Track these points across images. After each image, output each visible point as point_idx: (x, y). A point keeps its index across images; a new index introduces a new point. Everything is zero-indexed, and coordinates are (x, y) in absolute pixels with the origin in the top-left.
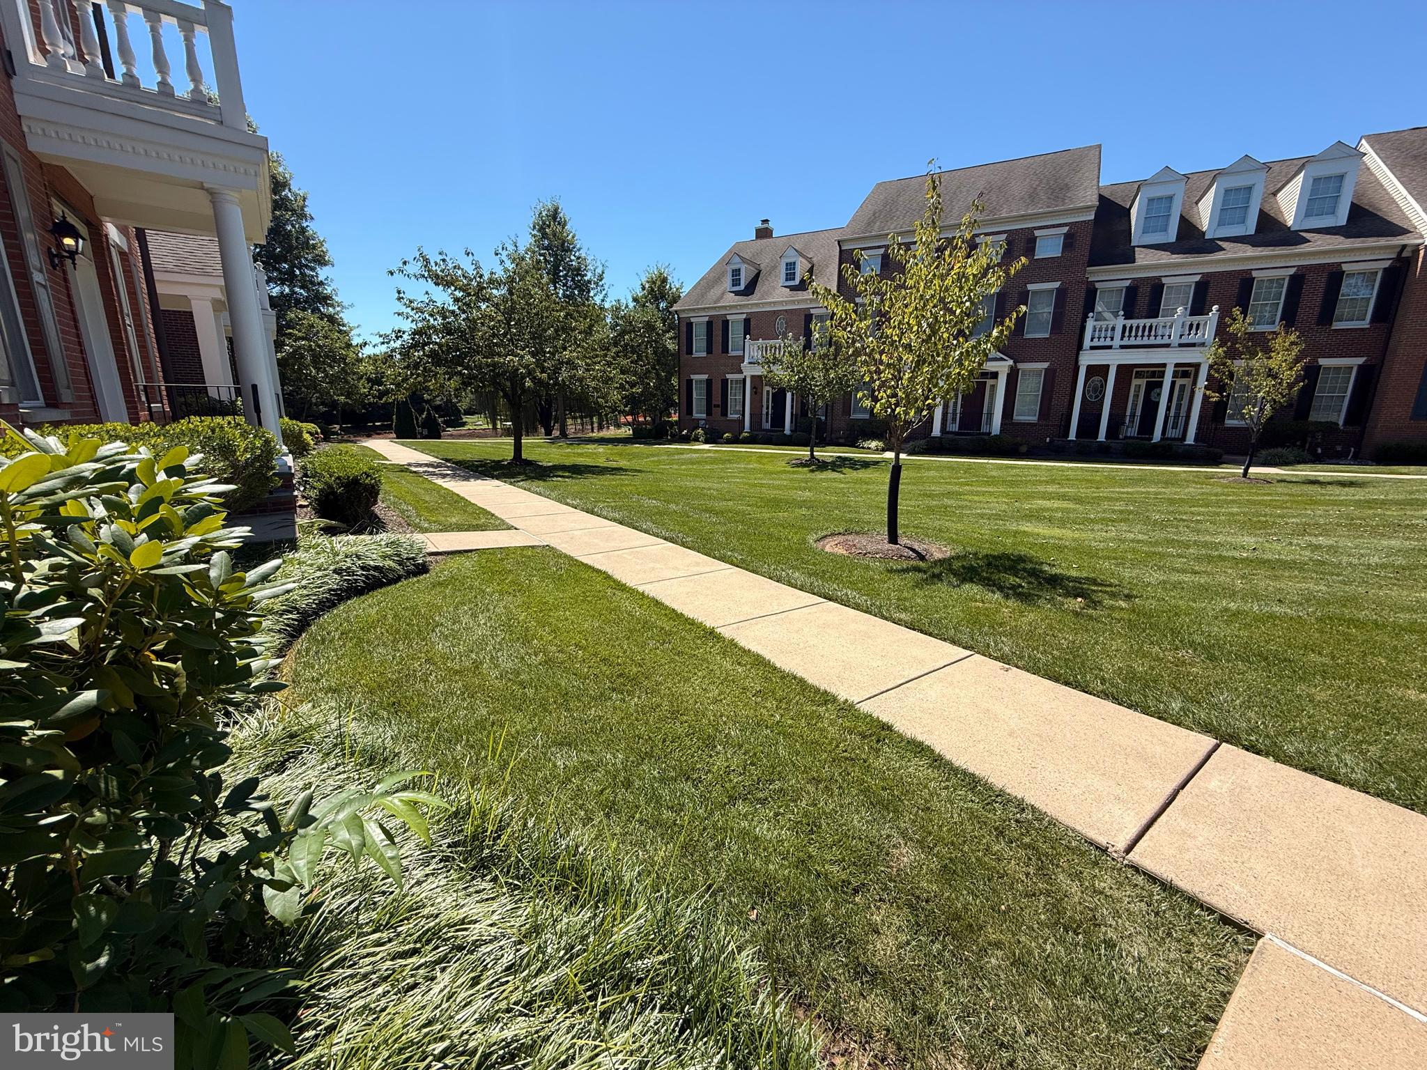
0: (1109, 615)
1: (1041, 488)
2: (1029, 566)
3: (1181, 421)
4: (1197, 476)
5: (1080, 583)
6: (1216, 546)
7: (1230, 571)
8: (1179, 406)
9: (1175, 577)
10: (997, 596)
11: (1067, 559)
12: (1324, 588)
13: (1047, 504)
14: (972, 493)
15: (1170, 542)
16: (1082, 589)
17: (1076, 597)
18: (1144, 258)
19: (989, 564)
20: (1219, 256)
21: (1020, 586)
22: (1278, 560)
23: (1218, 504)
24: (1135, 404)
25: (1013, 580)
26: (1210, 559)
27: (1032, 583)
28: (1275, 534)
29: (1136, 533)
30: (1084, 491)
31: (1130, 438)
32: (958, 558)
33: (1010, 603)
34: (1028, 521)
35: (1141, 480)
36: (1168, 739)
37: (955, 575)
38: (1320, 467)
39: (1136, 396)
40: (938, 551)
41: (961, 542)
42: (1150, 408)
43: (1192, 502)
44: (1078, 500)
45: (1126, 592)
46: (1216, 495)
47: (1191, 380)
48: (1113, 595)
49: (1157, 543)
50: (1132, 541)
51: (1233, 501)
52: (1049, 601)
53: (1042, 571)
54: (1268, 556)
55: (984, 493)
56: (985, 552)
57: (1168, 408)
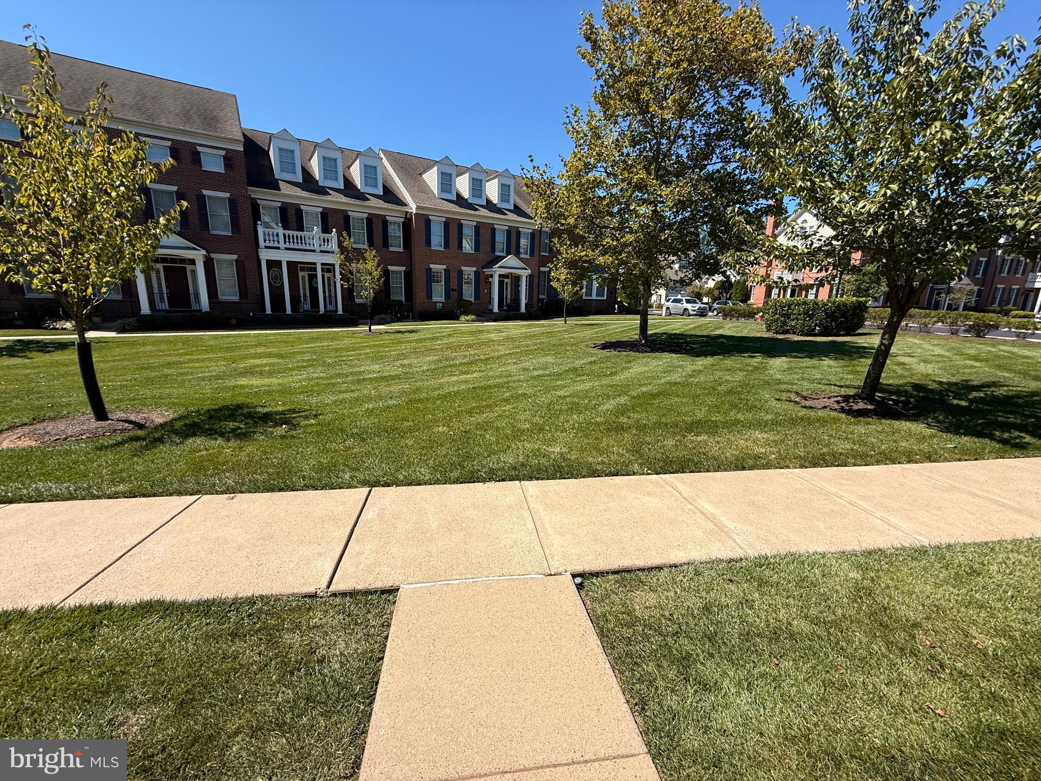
0: (305, 432)
1: (252, 351)
2: (246, 410)
3: (333, 299)
4: (348, 333)
5: (284, 414)
6: (361, 373)
7: (369, 386)
8: (330, 291)
9: (341, 396)
10: (220, 441)
11: (275, 399)
12: (407, 386)
13: (258, 361)
14: (192, 361)
15: (338, 375)
16: (286, 418)
17: (281, 425)
18: (285, 189)
19: (211, 417)
20: (329, 198)
21: (239, 428)
22: (390, 375)
23: (360, 349)
24: (304, 289)
25: (232, 425)
26: (359, 382)
27: (248, 423)
28: (387, 362)
29: (318, 373)
30: (284, 350)
31: (306, 311)
32: (180, 418)
33: (231, 444)
34: (244, 377)
35: (318, 338)
36: (345, 499)
37: (177, 434)
38: (400, 323)
39: (304, 283)
40: (159, 417)
41: (183, 405)
42: (314, 291)
43: (347, 349)
44: (280, 356)
45: (314, 413)
46: (358, 343)
47: (332, 274)
48: (306, 417)
49: (331, 377)
50: (317, 378)
51: (367, 346)
52: (262, 433)
53: (256, 413)
54: (386, 374)
55: (203, 360)
56: (206, 408)
57: (324, 292)
